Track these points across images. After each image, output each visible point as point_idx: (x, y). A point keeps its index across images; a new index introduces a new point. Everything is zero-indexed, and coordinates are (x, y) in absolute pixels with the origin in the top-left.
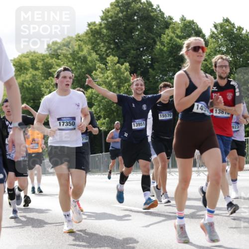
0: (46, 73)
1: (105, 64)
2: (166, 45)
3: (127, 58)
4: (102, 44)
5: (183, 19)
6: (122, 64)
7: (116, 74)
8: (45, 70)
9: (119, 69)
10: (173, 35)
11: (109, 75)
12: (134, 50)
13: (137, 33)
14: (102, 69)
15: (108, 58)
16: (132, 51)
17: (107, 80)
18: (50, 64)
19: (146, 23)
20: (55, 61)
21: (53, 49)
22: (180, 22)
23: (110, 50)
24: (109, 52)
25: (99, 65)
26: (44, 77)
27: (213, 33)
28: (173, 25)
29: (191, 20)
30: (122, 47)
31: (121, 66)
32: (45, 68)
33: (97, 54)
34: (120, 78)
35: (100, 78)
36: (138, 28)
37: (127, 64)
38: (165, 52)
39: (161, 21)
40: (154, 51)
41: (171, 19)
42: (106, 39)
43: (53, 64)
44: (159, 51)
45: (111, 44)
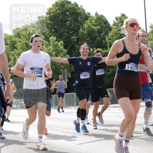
0: (12, 47)
1: (49, 41)
2: (86, 30)
3: (62, 38)
4: (47, 29)
5: (97, 14)
6: (59, 42)
7: (55, 47)
8: (12, 45)
9: (57, 44)
10: (90, 24)
11: (51, 48)
12: (66, 33)
13: (68, 23)
14: (46, 45)
15: (50, 38)
16: (65, 34)
17: (50, 51)
18: (15, 42)
19: (74, 16)
20: (18, 39)
21: (17, 32)
22: (95, 16)
23: (52, 33)
24: (51, 34)
25: (45, 42)
26: (11, 49)
27: (115, 23)
28: (91, 18)
29: (102, 15)
30: (59, 31)
31: (58, 43)
32: (11, 44)
33: (44, 35)
34: (57, 50)
35: (45, 50)
36: (69, 19)
37: (62, 42)
38: (85, 35)
39: (83, 15)
40: (78, 34)
41: (89, 14)
42: (49, 26)
43: (17, 42)
44: (82, 34)
45: (52, 29)
